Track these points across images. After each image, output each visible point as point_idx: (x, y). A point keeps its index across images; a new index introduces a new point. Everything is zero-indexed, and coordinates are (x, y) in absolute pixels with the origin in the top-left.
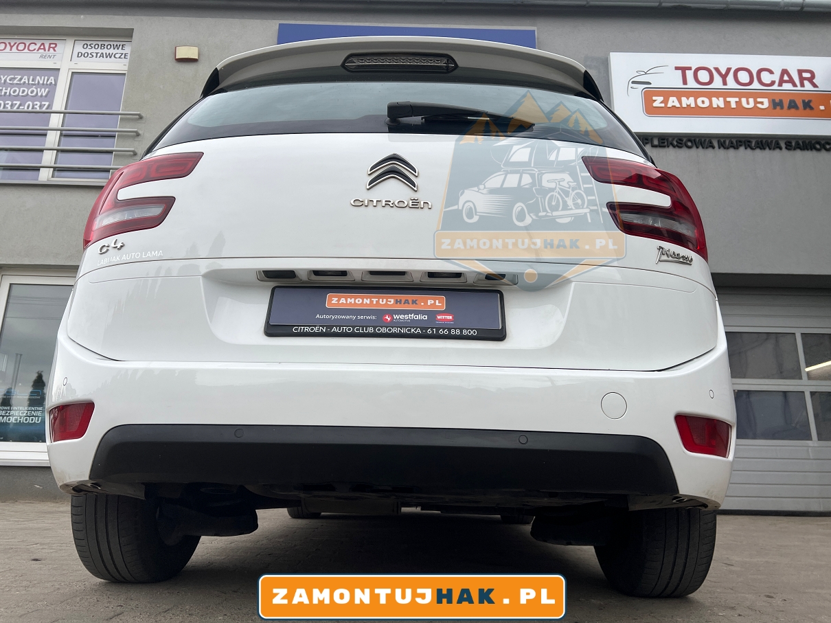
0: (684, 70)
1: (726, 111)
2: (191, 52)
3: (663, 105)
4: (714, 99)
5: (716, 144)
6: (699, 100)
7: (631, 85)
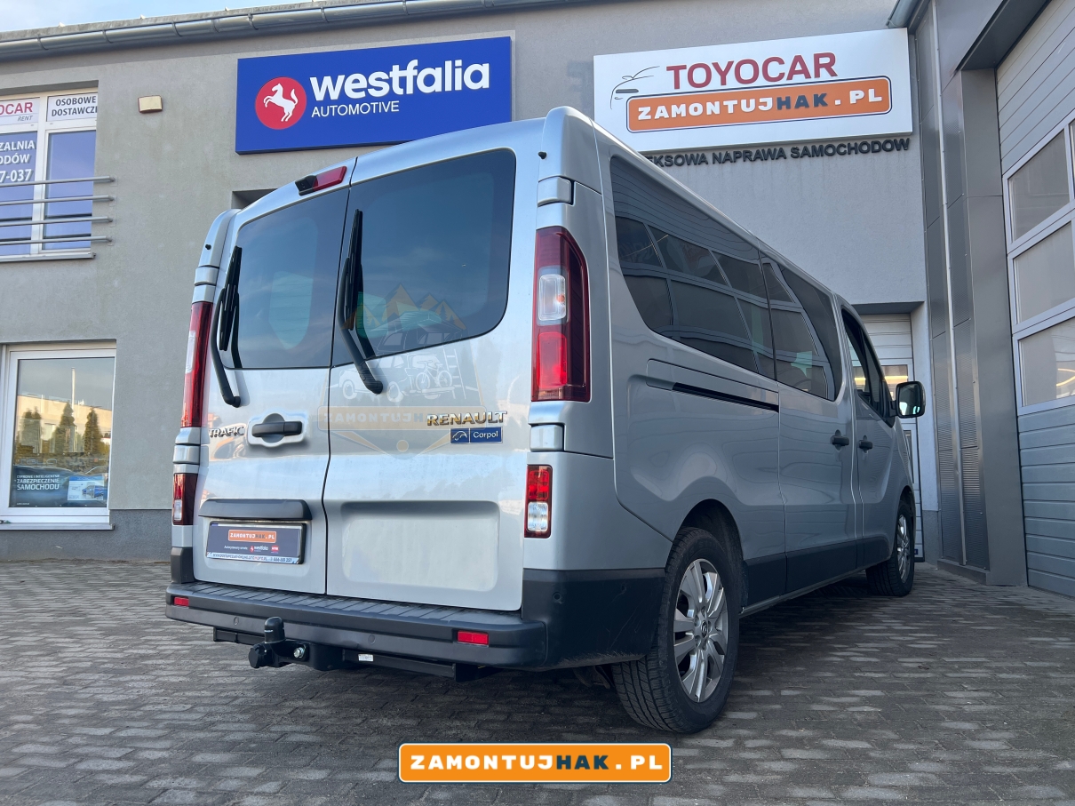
0: (676, 70)
1: (723, 119)
2: (154, 103)
3: (649, 117)
4: (709, 105)
5: (709, 157)
6: (692, 107)
7: (615, 95)
